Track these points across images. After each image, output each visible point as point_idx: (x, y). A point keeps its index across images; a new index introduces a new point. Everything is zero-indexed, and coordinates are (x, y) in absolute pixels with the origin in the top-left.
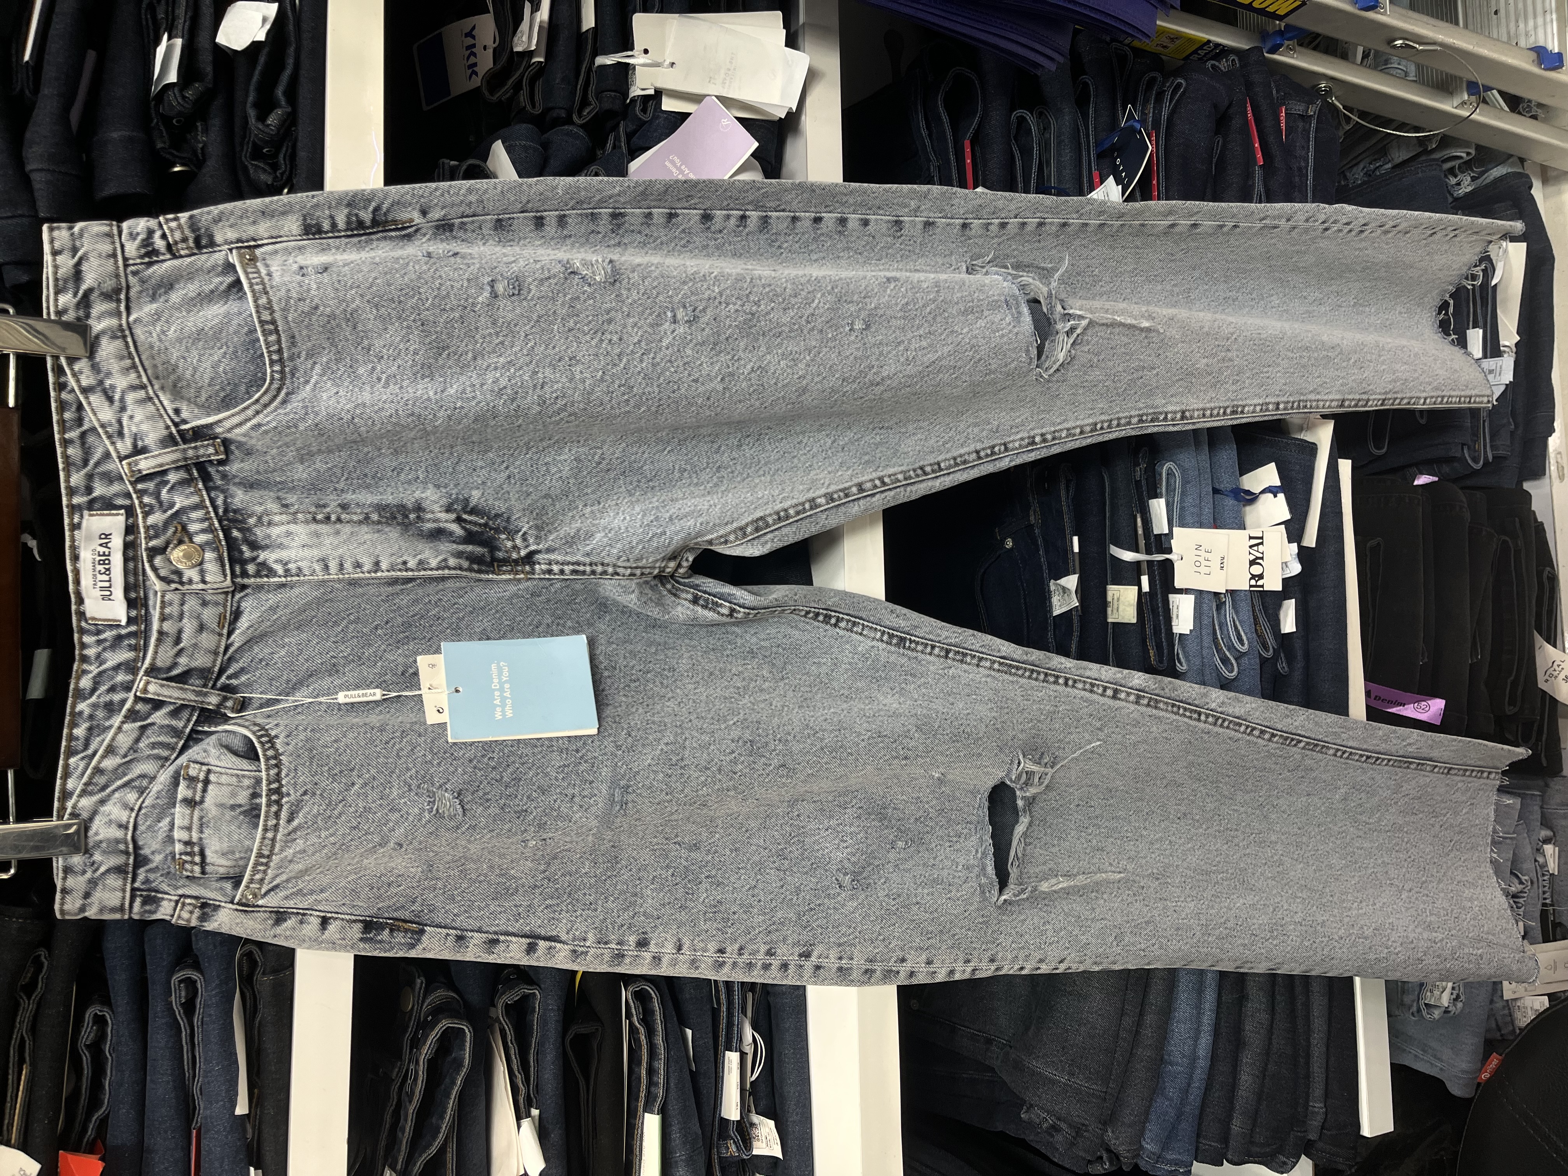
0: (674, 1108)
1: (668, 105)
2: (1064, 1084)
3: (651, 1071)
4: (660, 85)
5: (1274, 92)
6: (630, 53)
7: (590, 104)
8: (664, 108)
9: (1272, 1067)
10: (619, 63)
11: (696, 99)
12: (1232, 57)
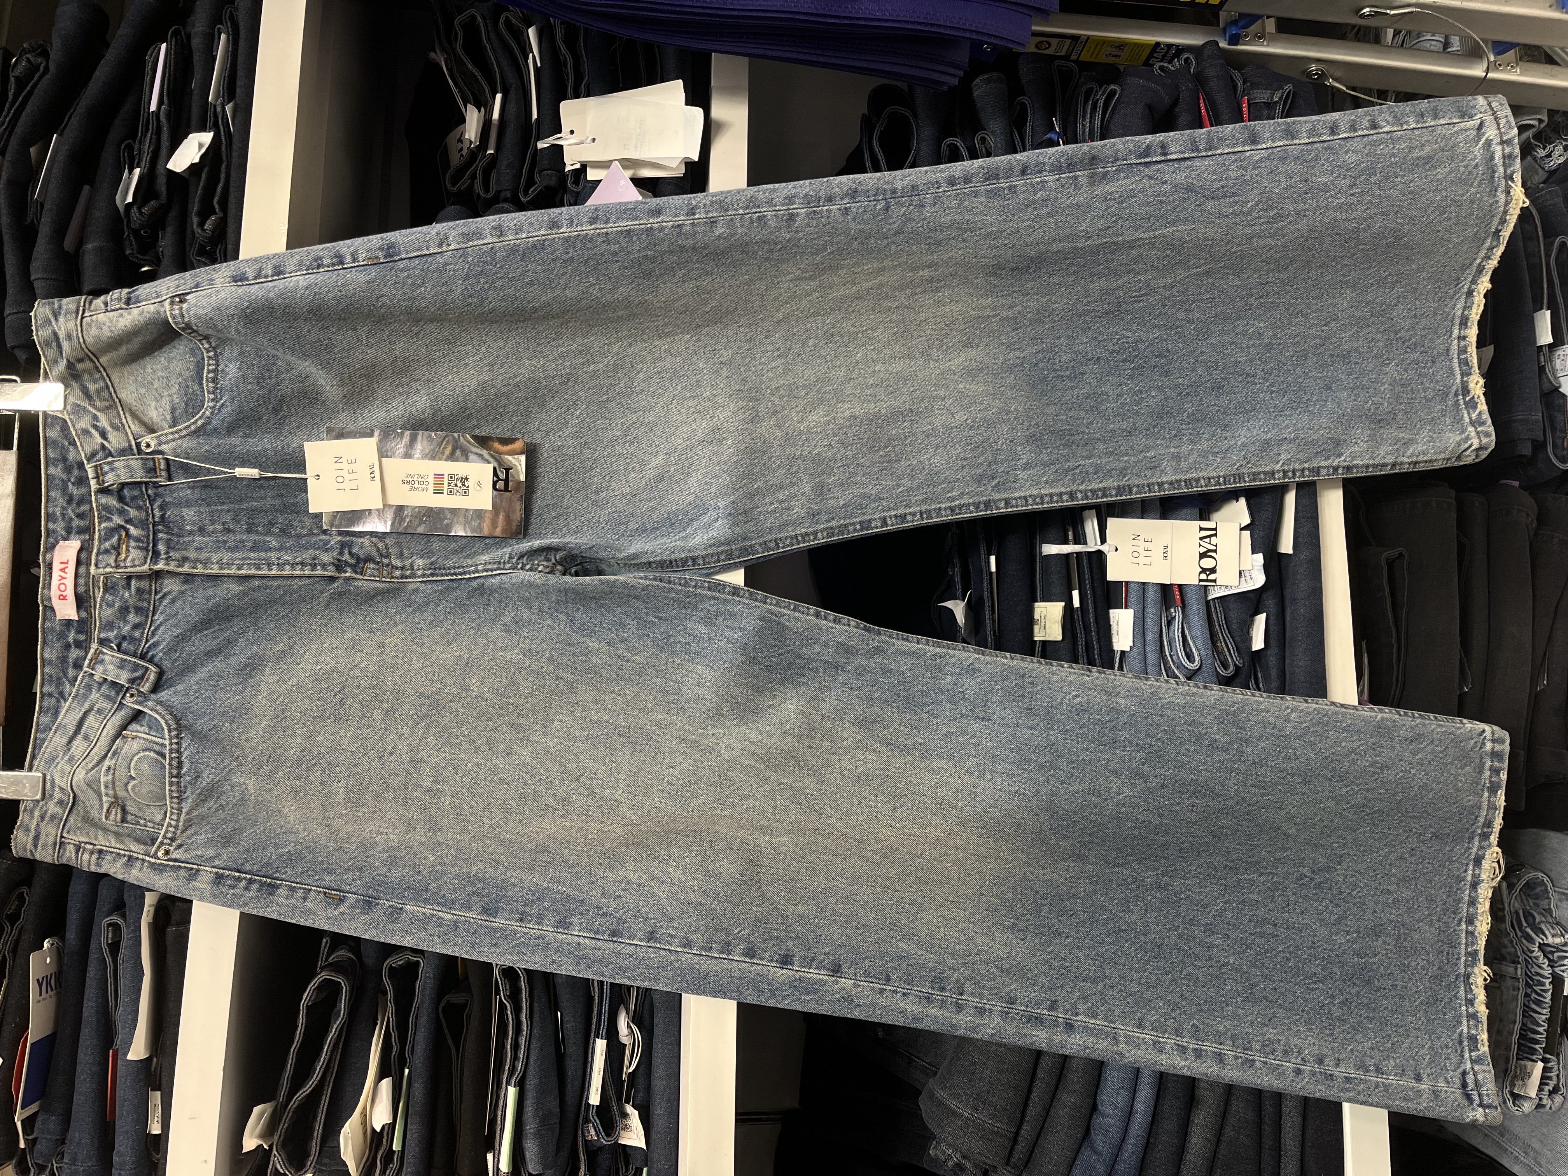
0: (531, 1083)
1: (592, 175)
2: (967, 1118)
3: (516, 1046)
4: (585, 158)
5: (1240, 84)
6: (558, 136)
7: (534, 183)
8: (589, 178)
9: (1229, 1132)
10: (553, 145)
11: (605, 165)
12: (1185, 56)
